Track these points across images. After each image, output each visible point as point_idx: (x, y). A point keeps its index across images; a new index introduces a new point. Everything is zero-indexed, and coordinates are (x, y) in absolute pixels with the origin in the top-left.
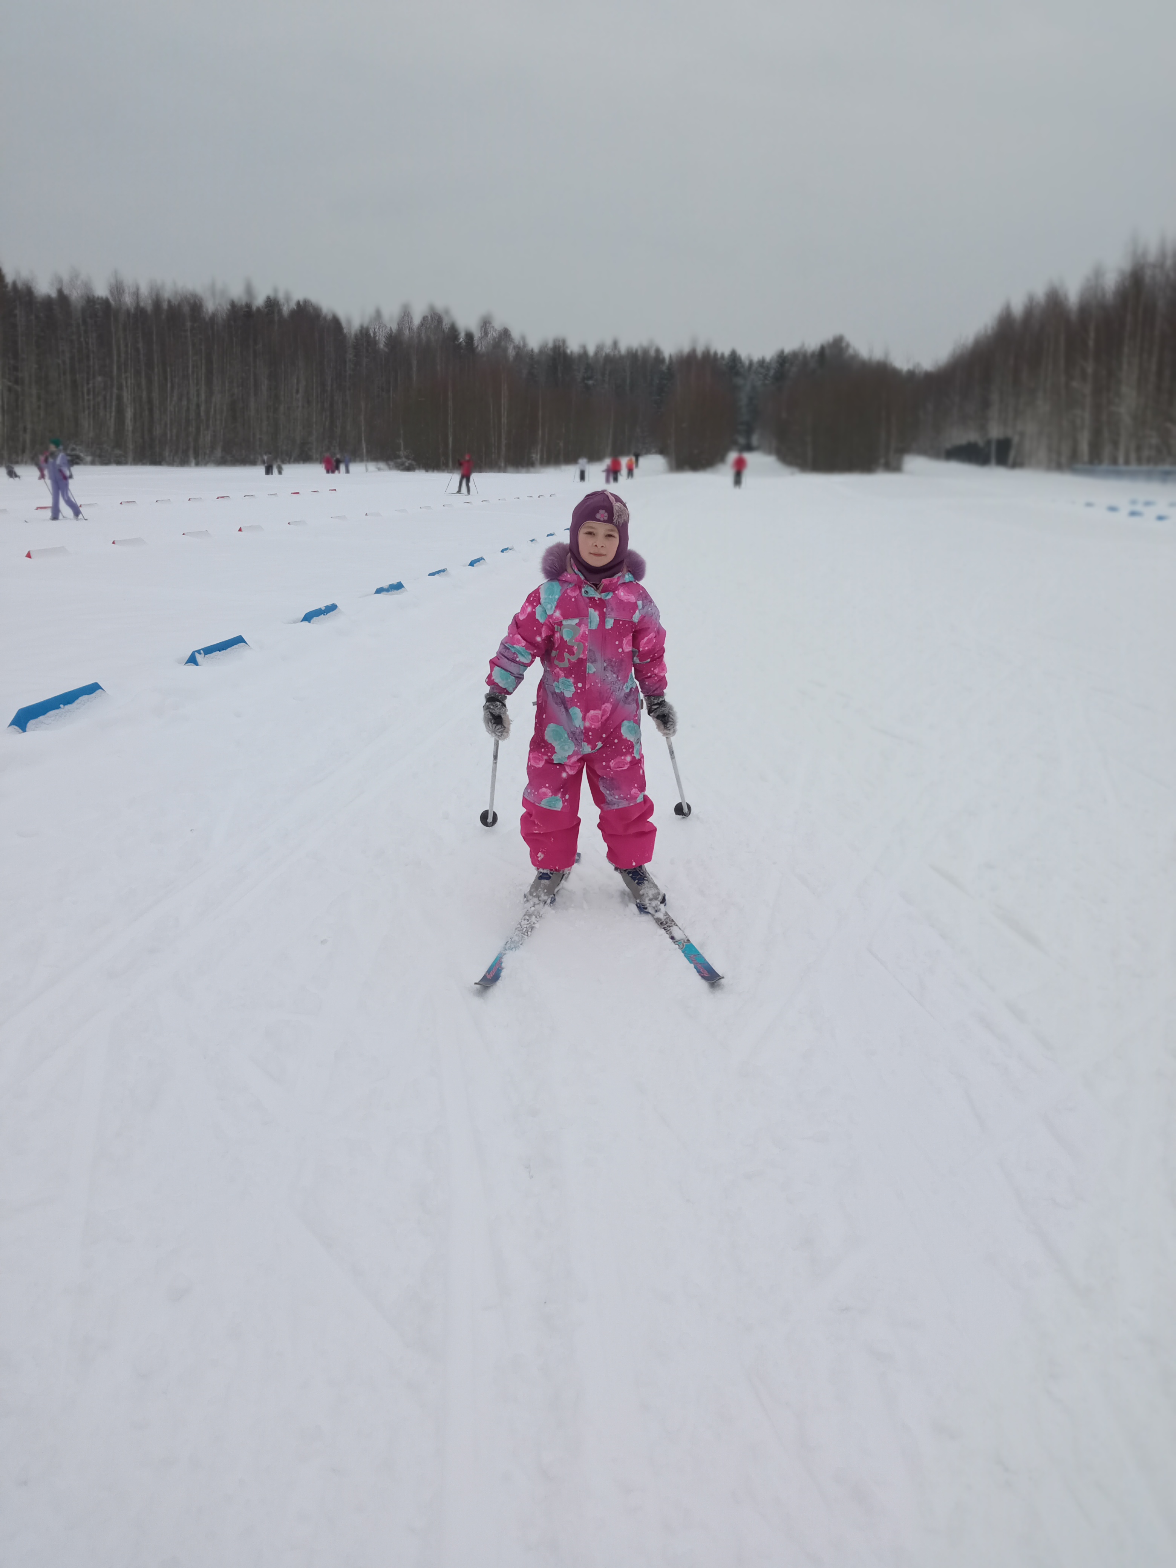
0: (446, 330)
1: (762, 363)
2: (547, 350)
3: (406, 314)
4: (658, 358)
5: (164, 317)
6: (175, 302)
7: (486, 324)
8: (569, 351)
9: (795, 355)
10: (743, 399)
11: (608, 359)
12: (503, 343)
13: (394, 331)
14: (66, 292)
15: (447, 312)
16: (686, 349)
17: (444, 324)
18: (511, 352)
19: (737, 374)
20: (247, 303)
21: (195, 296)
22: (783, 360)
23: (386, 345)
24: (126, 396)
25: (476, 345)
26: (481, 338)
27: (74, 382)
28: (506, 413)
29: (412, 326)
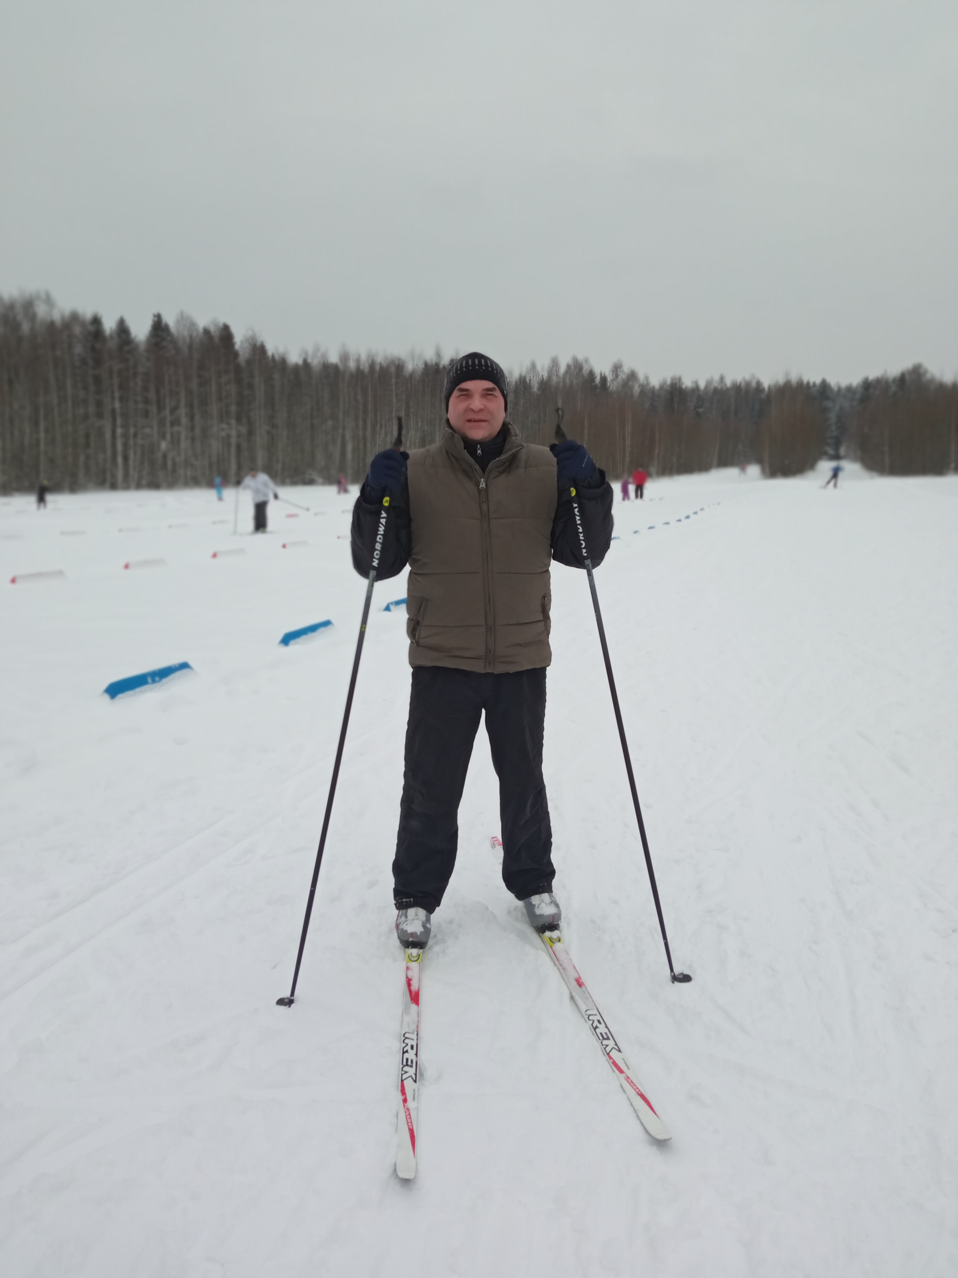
0: (586, 376)
1: (849, 389)
2: (666, 386)
3: (555, 363)
4: (759, 388)
5: (376, 376)
6: (385, 365)
7: (617, 368)
8: (684, 386)
9: (878, 381)
10: (833, 417)
11: (716, 390)
12: (630, 383)
13: (545, 378)
14: (309, 361)
15: (587, 361)
16: (781, 381)
17: (584, 370)
18: (637, 389)
19: (827, 398)
20: (436, 363)
21: (399, 359)
22: (867, 385)
23: (539, 389)
24: (348, 435)
25: (609, 385)
26: (612, 381)
27: (312, 426)
28: (629, 436)
29: (558, 373)
